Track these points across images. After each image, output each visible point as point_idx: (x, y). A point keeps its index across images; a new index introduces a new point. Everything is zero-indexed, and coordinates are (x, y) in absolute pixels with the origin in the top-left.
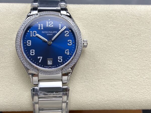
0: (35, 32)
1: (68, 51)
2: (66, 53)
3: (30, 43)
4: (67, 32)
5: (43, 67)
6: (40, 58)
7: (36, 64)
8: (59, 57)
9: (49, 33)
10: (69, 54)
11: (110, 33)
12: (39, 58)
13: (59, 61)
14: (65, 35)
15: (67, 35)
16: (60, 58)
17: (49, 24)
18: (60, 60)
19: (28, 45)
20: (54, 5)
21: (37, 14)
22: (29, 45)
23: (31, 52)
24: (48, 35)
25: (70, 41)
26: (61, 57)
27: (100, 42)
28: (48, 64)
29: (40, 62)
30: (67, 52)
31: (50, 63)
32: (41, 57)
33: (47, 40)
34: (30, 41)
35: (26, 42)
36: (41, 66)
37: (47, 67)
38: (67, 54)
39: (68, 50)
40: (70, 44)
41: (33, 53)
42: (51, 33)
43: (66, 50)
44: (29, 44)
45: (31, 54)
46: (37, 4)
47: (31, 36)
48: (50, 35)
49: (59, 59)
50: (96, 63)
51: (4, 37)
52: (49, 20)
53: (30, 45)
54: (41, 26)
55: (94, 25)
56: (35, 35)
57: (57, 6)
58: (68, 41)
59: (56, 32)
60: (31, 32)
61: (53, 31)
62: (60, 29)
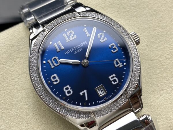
0: (55, 59)
1: (118, 61)
2: (116, 66)
3: (57, 78)
4: (101, 35)
5: (96, 104)
6: (84, 94)
7: (82, 105)
8: (110, 77)
9: (77, 49)
10: (122, 66)
11: (156, 8)
12: (81, 94)
13: (113, 83)
14: (101, 40)
15: (104, 39)
16: (112, 78)
17: (69, 37)
18: (115, 81)
19: (55, 83)
20: (58, 8)
21: (44, 31)
22: (57, 83)
23: (66, 91)
24: (75, 53)
25: (113, 46)
26: (114, 75)
27: (150, 27)
28: (101, 96)
29: (87, 99)
30: (117, 63)
31: (101, 93)
32: (85, 91)
33: (79, 61)
34: (55, 75)
35: (50, 80)
36: (92, 105)
37: (101, 101)
38: (120, 66)
39: (117, 59)
40: (115, 49)
41: (69, 92)
42: (79, 48)
43: (115, 62)
44: (56, 81)
45: (68, 95)
46: (33, 17)
47: (53, 67)
48: (79, 51)
49: (111, 80)
50: (161, 59)
52: (66, 30)
53: (59, 81)
55: (128, 8)
56: (57, 62)
57: (65, 6)
58: (110, 46)
60: (49, 61)
62: (88, 35)
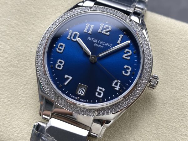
0: (76, 34)
1: (119, 84)
2: (113, 85)
4: (128, 52)
5: (68, 95)
6: (68, 78)
7: (58, 85)
8: (99, 88)
9: (99, 44)
10: (118, 90)
12: (66, 76)
13: (97, 94)
14: (124, 56)
15: (127, 56)
16: (100, 90)
17: (103, 29)
18: (99, 94)
19: (57, 50)
22: (59, 51)
23: (58, 64)
24: (95, 45)
25: (128, 69)
26: (104, 90)
29: (66, 84)
30: (116, 84)
31: (80, 92)
32: (71, 78)
33: (90, 53)
34: (64, 45)
35: (57, 45)
36: (64, 92)
37: (73, 97)
38: (116, 88)
39: (120, 82)
40: (127, 72)
42: (102, 45)
43: (116, 81)
45: (56, 67)
47: (68, 38)
48: (99, 46)
49: (98, 90)
51: (30, 28)
53: (61, 51)
54: (90, 27)
58: (126, 67)
59: (111, 45)
60: (71, 31)
61: (106, 42)
62: (119, 42)
